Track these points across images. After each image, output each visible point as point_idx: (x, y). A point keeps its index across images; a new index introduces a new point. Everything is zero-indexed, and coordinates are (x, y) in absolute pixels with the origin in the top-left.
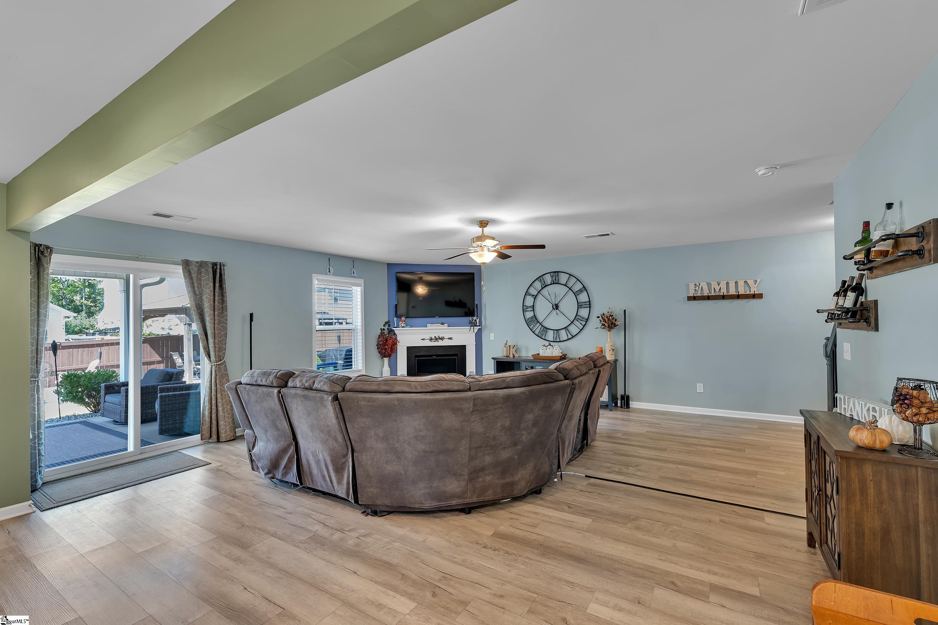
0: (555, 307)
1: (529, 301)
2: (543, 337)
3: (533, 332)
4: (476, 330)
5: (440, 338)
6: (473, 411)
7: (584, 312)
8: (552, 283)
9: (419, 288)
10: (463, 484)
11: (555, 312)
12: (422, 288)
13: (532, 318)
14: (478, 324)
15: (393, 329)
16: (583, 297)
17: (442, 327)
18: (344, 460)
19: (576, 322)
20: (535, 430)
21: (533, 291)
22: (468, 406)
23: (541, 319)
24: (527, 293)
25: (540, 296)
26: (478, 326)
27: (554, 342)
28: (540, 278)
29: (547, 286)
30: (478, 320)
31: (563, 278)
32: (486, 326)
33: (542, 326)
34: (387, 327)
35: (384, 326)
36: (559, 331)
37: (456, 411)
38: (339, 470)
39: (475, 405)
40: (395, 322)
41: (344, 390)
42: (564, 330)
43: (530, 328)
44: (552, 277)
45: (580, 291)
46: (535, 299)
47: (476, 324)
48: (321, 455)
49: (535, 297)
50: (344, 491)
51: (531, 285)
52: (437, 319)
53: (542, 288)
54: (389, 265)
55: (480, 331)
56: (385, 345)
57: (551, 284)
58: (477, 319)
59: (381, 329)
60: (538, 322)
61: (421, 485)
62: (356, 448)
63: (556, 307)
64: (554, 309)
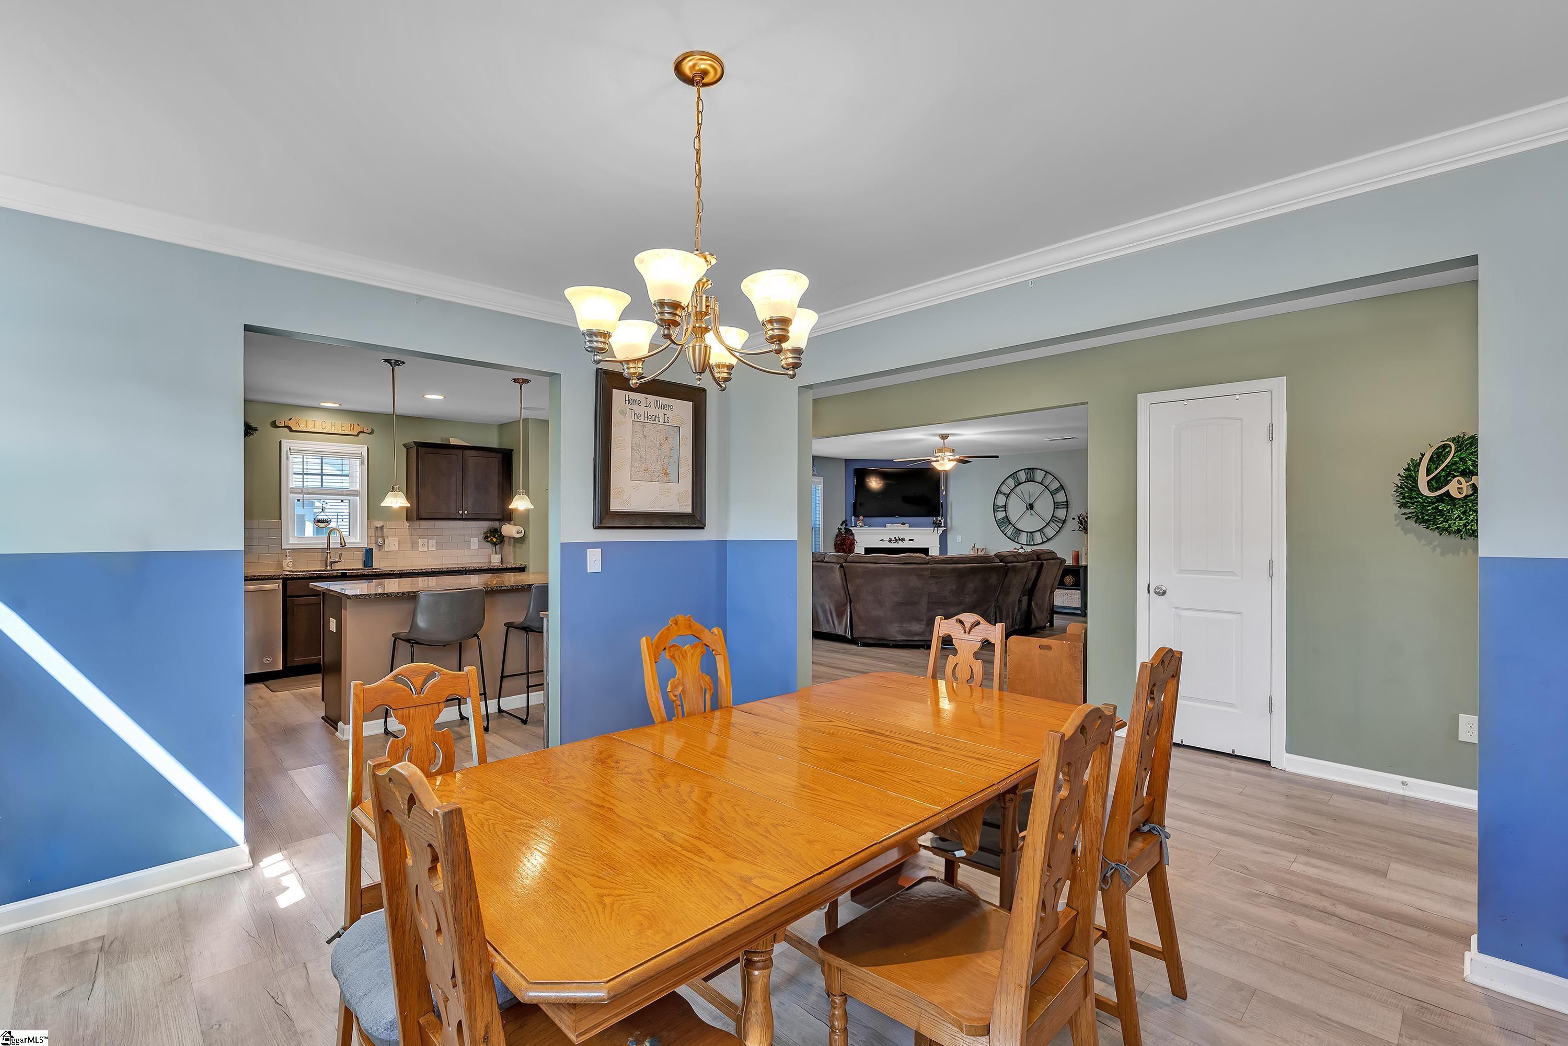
0: (1028, 507)
1: (1001, 500)
2: (1016, 540)
3: (1005, 535)
4: (940, 532)
5: (899, 540)
6: (931, 577)
7: (1061, 513)
8: (1027, 480)
9: (873, 481)
10: (923, 626)
11: (1029, 512)
12: (876, 481)
13: (1003, 518)
14: (943, 525)
15: (851, 528)
16: (1061, 497)
17: (902, 527)
18: (844, 608)
19: (1052, 524)
20: (975, 596)
21: (1005, 489)
22: (927, 573)
23: (1013, 520)
24: (999, 491)
25: (1013, 495)
26: (942, 527)
27: (1027, 545)
28: (1013, 475)
29: (1020, 484)
30: (942, 521)
31: (1039, 476)
32: (951, 527)
33: (1015, 527)
34: (844, 527)
35: (841, 525)
36: (1033, 534)
37: (920, 576)
38: (840, 615)
39: (931, 573)
40: (853, 521)
41: (846, 562)
42: (1039, 532)
43: (1001, 530)
44: (1026, 474)
45: (1057, 490)
46: (1007, 498)
47: (941, 524)
48: (827, 606)
49: (1008, 496)
50: (843, 630)
51: (1003, 482)
52: (897, 519)
53: (1016, 486)
54: (848, 462)
55: (945, 532)
56: (843, 545)
57: (1025, 482)
58: (942, 519)
59: (838, 528)
60: (1010, 523)
61: (896, 625)
62: (853, 600)
63: (1031, 507)
64: (1028, 509)
